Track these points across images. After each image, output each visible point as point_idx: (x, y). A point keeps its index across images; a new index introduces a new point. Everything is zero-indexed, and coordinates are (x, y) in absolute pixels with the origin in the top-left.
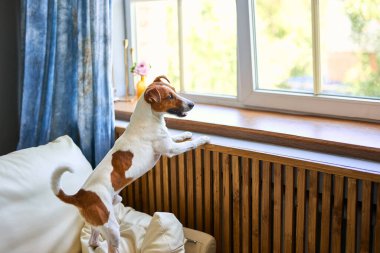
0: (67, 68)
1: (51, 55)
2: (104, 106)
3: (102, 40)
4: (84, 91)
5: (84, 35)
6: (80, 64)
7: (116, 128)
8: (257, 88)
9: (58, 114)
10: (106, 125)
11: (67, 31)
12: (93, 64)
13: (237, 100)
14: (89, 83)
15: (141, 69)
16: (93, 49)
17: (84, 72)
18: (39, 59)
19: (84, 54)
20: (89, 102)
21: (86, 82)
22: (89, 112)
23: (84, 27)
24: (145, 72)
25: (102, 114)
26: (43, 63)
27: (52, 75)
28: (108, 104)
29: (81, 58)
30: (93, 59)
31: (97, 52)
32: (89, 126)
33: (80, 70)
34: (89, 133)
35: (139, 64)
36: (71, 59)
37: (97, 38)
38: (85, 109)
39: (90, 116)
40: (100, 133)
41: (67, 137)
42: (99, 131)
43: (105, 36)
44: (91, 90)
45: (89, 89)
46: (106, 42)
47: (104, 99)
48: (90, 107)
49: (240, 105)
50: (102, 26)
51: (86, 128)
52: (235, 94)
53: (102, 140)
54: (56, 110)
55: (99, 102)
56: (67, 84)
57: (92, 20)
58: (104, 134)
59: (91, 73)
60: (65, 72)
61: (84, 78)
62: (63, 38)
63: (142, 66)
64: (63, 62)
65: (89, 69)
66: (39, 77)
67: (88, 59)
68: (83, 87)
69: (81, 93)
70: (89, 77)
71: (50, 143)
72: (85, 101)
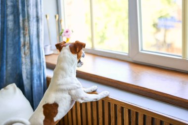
0: (14, 37)
1: (4, 28)
2: (38, 64)
3: (35, 20)
4: (25, 54)
5: (24, 16)
6: (22, 36)
7: (47, 78)
8: (142, 50)
9: (9, 68)
10: (39, 77)
11: (13, 13)
12: (29, 36)
13: (128, 56)
14: (28, 49)
15: (66, 34)
16: (29, 26)
17: (25, 41)
19: (24, 29)
20: (28, 60)
21: (26, 48)
22: (29, 67)
23: (23, 10)
24: (69, 36)
25: (37, 70)
27: (5, 41)
28: (40, 63)
29: (22, 31)
30: (29, 33)
31: (31, 28)
32: (29, 77)
33: (22, 40)
34: (29, 81)
35: (65, 31)
36: (17, 31)
37: (31, 19)
38: (26, 66)
39: (29, 70)
40: (36, 82)
41: (14, 85)
42: (35, 81)
43: (37, 17)
44: (29, 53)
45: (27, 51)
46: (38, 21)
47: (38, 60)
48: (29, 64)
49: (130, 60)
50: (35, 10)
51: (27, 78)
53: (38, 86)
54: (8, 65)
55: (34, 62)
56: (15, 48)
57: (28, 6)
58: (39, 82)
59: (29, 42)
60: (13, 40)
61: (24, 45)
62: (10, 18)
63: (67, 32)
65: (27, 39)
67: (27, 32)
68: (24, 51)
69: (23, 55)
70: (28, 45)
71: (2, 89)
72: (26, 61)
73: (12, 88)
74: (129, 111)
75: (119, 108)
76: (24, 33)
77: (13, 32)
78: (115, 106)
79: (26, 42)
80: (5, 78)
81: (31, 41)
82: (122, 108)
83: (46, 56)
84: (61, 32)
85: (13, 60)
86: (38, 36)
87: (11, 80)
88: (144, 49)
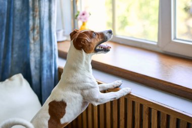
0: (22, 19)
1: (10, 8)
2: (49, 52)
4: (34, 39)
6: (31, 18)
8: (175, 38)
9: (15, 55)
10: (50, 67)
12: (40, 19)
13: (158, 46)
14: (38, 33)
15: (83, 17)
16: (40, 7)
17: (34, 24)
18: (3, 12)
19: (33, 10)
20: (38, 47)
21: (36, 32)
22: (38, 55)
24: (85, 19)
25: (47, 58)
26: (6, 14)
27: (12, 24)
29: (31, 13)
30: (40, 15)
31: (42, 9)
32: (38, 66)
33: (31, 23)
34: (37, 71)
35: (81, 13)
36: (25, 12)
38: (35, 53)
39: (38, 59)
40: (45, 73)
41: (21, 75)
42: (45, 72)
44: (39, 38)
45: (37, 36)
47: (49, 46)
48: (39, 51)
49: (159, 50)
51: (36, 68)
52: (156, 40)
53: (47, 78)
54: (14, 52)
55: (45, 49)
56: (22, 32)
58: (49, 74)
59: (39, 25)
60: (20, 23)
61: (34, 29)
63: (83, 14)
64: (18, 15)
65: (37, 21)
66: (3, 24)
67: (38, 13)
68: (34, 35)
69: (32, 41)
70: (38, 28)
71: (7, 80)
72: (35, 47)
73: (18, 78)
74: (159, 113)
75: (145, 109)
76: (33, 14)
77: (21, 13)
78: (141, 106)
79: (36, 26)
80: (10, 66)
81: (42, 24)
82: (150, 109)
83: (58, 42)
84: (76, 14)
85: (20, 47)
86: (50, 18)
87: (17, 70)
88: (177, 37)
